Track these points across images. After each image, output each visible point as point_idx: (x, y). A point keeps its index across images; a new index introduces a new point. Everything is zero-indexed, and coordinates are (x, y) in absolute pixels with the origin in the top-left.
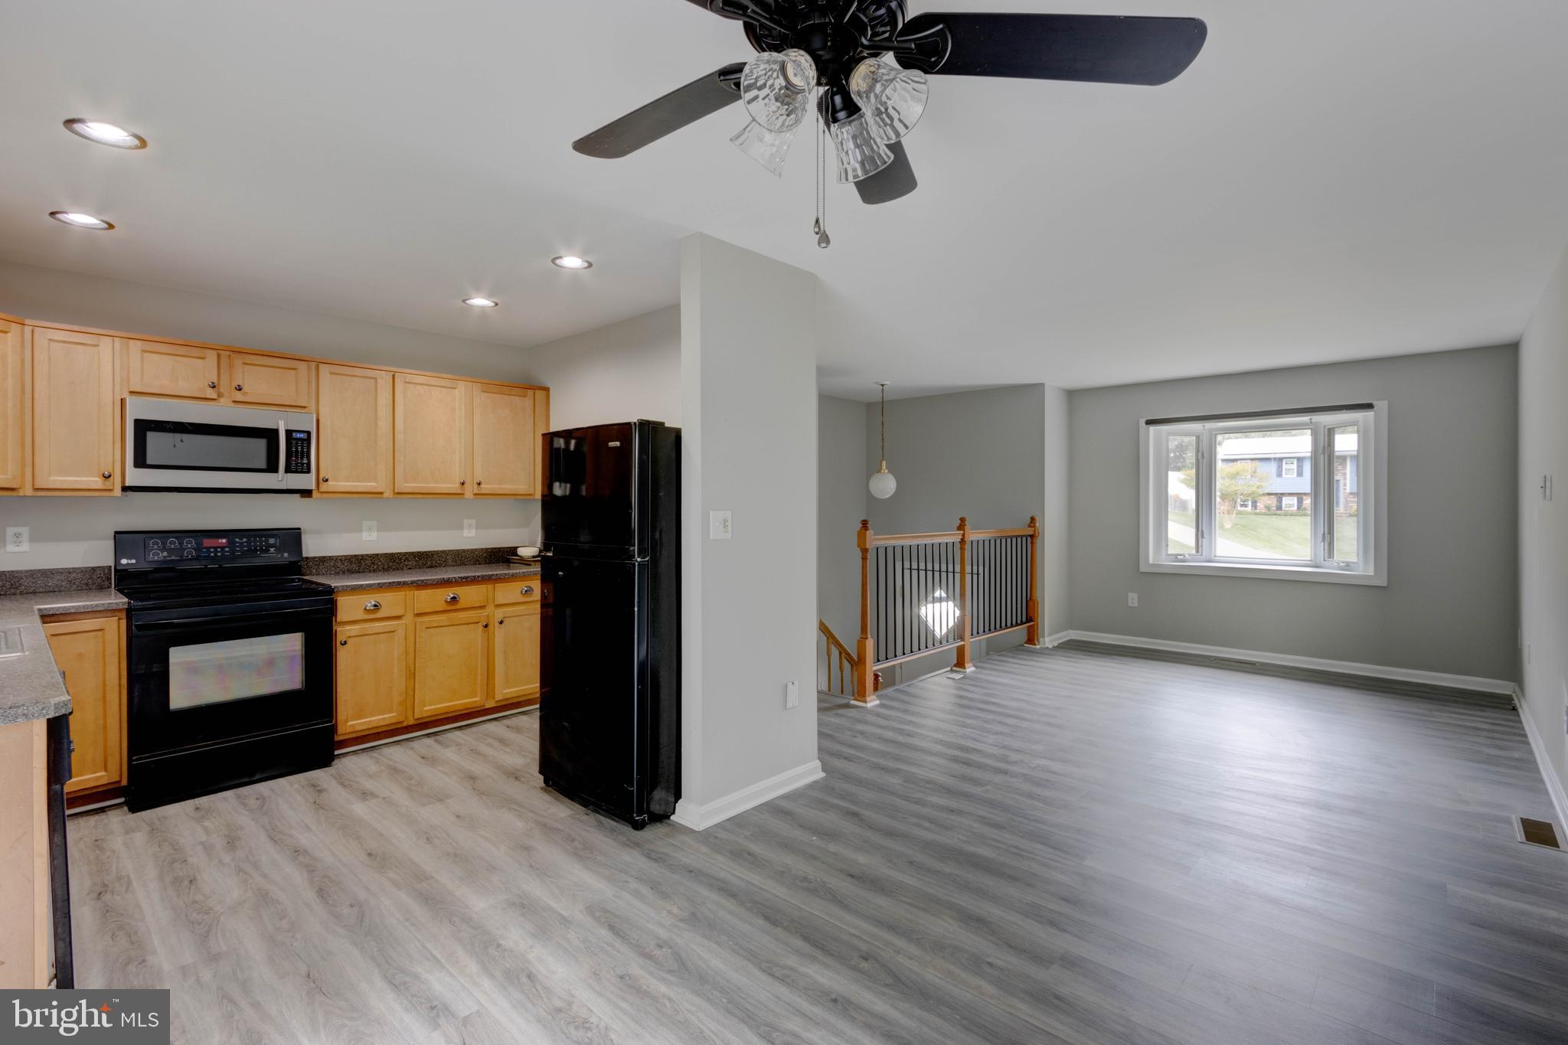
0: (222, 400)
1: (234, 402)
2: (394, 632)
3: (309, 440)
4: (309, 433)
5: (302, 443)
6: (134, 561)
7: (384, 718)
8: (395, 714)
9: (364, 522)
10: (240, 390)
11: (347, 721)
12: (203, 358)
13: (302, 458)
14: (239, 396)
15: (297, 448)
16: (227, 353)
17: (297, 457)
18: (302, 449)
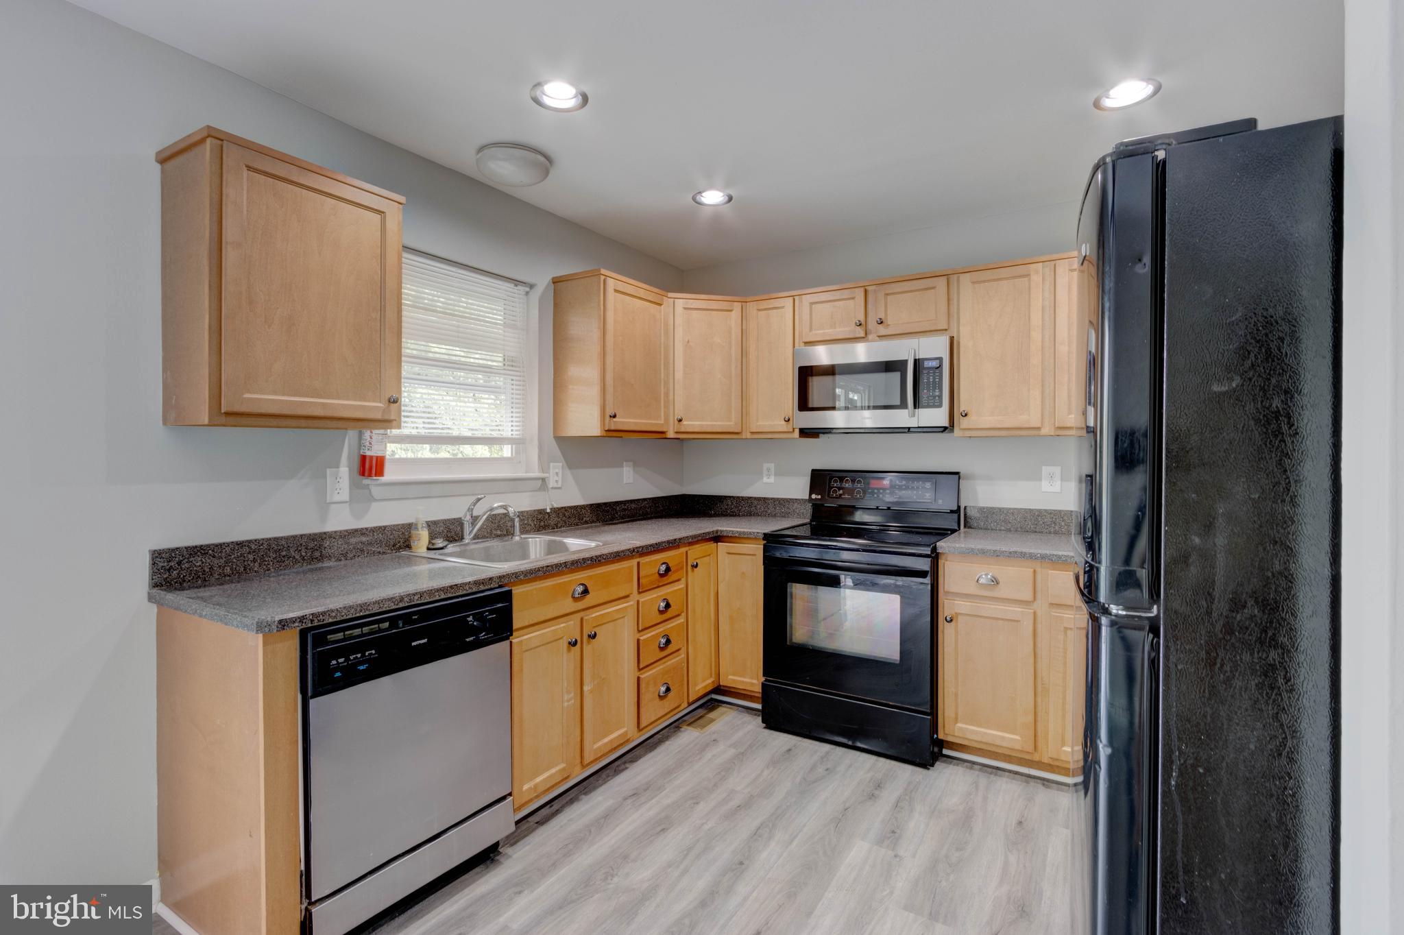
0: (870, 337)
1: (879, 336)
2: (1018, 621)
3: (940, 367)
4: (940, 359)
5: (934, 373)
6: (819, 497)
7: (1003, 738)
8: (1017, 737)
9: (1043, 467)
10: (882, 323)
11: (956, 720)
12: (853, 298)
13: (934, 390)
14: (882, 330)
15: (928, 379)
16: (873, 288)
17: (928, 390)
18: (934, 379)
